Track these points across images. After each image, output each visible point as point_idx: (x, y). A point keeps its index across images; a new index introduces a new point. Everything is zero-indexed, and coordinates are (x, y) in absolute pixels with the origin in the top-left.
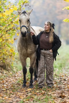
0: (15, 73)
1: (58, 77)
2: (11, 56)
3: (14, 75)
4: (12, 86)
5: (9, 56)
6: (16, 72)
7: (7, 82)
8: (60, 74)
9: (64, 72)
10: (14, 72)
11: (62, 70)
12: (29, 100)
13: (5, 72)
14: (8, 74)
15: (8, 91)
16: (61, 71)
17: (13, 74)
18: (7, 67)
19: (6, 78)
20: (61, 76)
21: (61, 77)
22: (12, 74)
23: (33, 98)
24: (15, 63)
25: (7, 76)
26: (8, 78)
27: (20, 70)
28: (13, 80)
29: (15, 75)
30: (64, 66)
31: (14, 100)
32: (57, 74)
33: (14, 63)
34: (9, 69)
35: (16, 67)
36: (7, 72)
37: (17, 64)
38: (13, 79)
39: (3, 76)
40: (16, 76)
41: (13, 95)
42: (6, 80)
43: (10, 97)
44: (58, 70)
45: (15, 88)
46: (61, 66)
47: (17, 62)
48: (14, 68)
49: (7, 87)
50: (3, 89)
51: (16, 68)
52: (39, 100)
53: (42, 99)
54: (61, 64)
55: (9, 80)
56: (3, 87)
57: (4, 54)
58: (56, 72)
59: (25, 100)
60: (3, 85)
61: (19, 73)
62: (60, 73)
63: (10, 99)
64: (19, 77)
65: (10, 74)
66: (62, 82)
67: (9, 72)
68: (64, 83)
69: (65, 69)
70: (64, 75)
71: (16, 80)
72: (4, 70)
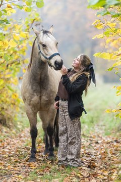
0: (19, 131)
1: (86, 139)
2: (14, 104)
3: (18, 135)
4: (17, 151)
5: (11, 105)
6: (22, 130)
7: (8, 144)
8: (90, 134)
9: (96, 131)
10: (19, 129)
11: (93, 128)
12: (43, 171)
13: (5, 129)
14: (9, 133)
15: (12, 158)
16: (91, 128)
17: (17, 133)
18: (7, 121)
19: (7, 139)
20: (91, 137)
21: (92, 139)
22: (15, 132)
23: (49, 168)
24: (20, 115)
25: (8, 136)
26: (10, 139)
27: (27, 127)
28: (18, 143)
29: (20, 135)
30: (97, 121)
31: (22, 170)
32: (85, 134)
33: (18, 115)
34: (11, 124)
35: (22, 122)
36: (8, 129)
37: (23, 117)
38: (17, 141)
39: (2, 137)
40: (22, 135)
41: (19, 163)
42: (7, 142)
43: (16, 167)
44: (86, 127)
45: (22, 154)
46: (92, 122)
47: (22, 114)
48: (19, 123)
49: (10, 153)
50: (5, 156)
51: (21, 124)
52: (58, 170)
53: (62, 170)
54: (92, 118)
55: (12, 143)
56: (4, 153)
57: (2, 101)
58: (84, 130)
59: (37, 170)
60: (3, 150)
61: (26, 132)
62: (91, 132)
63: (16, 169)
64: (26, 138)
65: (13, 133)
66: (93, 145)
67: (12, 130)
68: (95, 148)
69: (98, 126)
70: (96, 135)
71: (23, 141)
72: (3, 127)
